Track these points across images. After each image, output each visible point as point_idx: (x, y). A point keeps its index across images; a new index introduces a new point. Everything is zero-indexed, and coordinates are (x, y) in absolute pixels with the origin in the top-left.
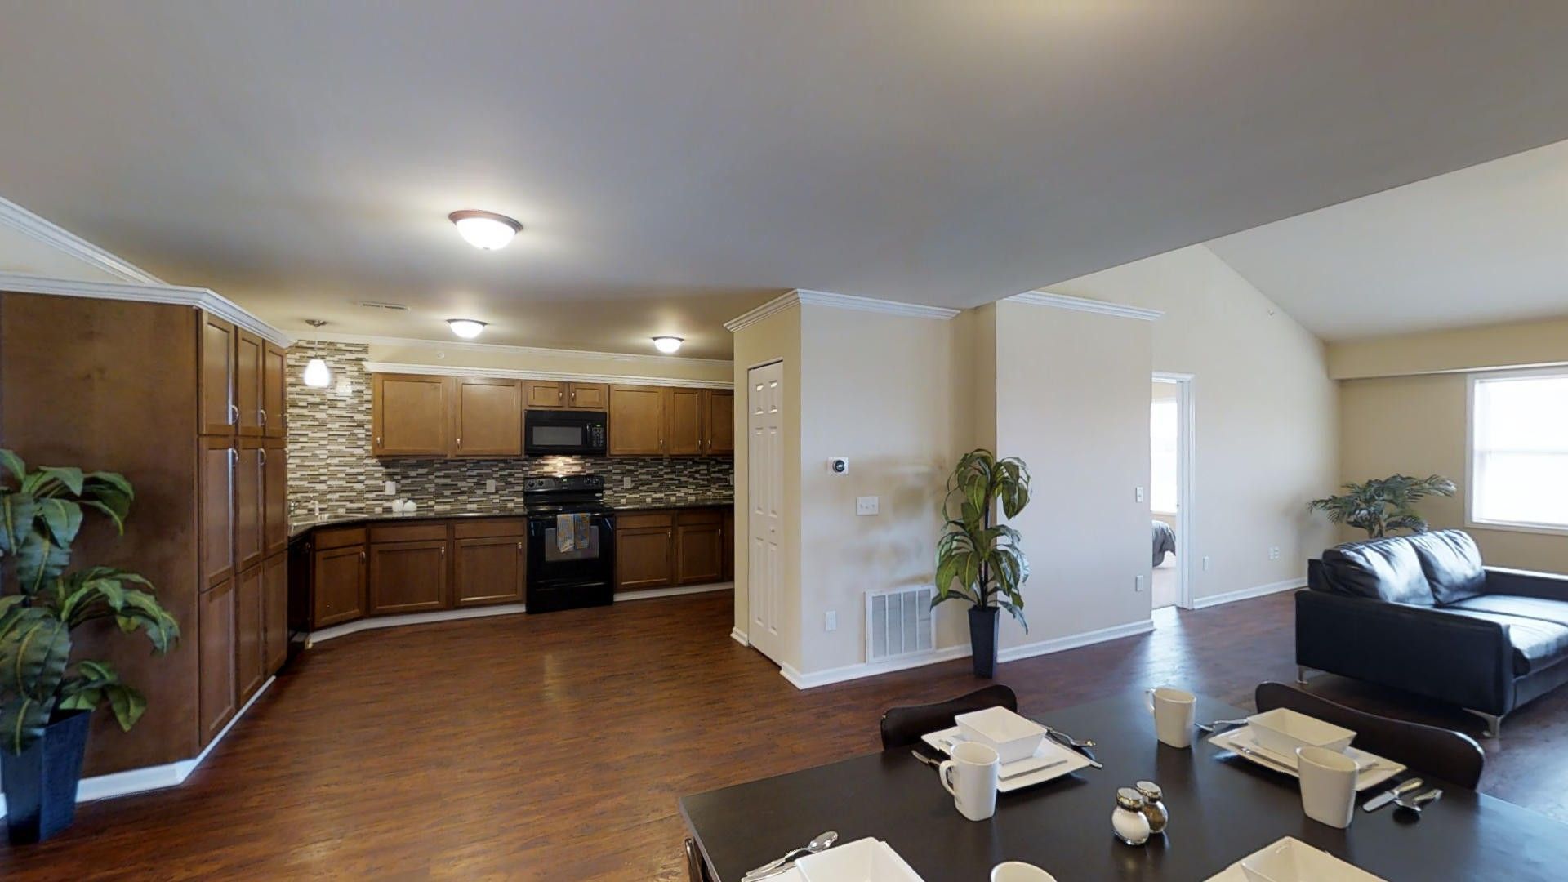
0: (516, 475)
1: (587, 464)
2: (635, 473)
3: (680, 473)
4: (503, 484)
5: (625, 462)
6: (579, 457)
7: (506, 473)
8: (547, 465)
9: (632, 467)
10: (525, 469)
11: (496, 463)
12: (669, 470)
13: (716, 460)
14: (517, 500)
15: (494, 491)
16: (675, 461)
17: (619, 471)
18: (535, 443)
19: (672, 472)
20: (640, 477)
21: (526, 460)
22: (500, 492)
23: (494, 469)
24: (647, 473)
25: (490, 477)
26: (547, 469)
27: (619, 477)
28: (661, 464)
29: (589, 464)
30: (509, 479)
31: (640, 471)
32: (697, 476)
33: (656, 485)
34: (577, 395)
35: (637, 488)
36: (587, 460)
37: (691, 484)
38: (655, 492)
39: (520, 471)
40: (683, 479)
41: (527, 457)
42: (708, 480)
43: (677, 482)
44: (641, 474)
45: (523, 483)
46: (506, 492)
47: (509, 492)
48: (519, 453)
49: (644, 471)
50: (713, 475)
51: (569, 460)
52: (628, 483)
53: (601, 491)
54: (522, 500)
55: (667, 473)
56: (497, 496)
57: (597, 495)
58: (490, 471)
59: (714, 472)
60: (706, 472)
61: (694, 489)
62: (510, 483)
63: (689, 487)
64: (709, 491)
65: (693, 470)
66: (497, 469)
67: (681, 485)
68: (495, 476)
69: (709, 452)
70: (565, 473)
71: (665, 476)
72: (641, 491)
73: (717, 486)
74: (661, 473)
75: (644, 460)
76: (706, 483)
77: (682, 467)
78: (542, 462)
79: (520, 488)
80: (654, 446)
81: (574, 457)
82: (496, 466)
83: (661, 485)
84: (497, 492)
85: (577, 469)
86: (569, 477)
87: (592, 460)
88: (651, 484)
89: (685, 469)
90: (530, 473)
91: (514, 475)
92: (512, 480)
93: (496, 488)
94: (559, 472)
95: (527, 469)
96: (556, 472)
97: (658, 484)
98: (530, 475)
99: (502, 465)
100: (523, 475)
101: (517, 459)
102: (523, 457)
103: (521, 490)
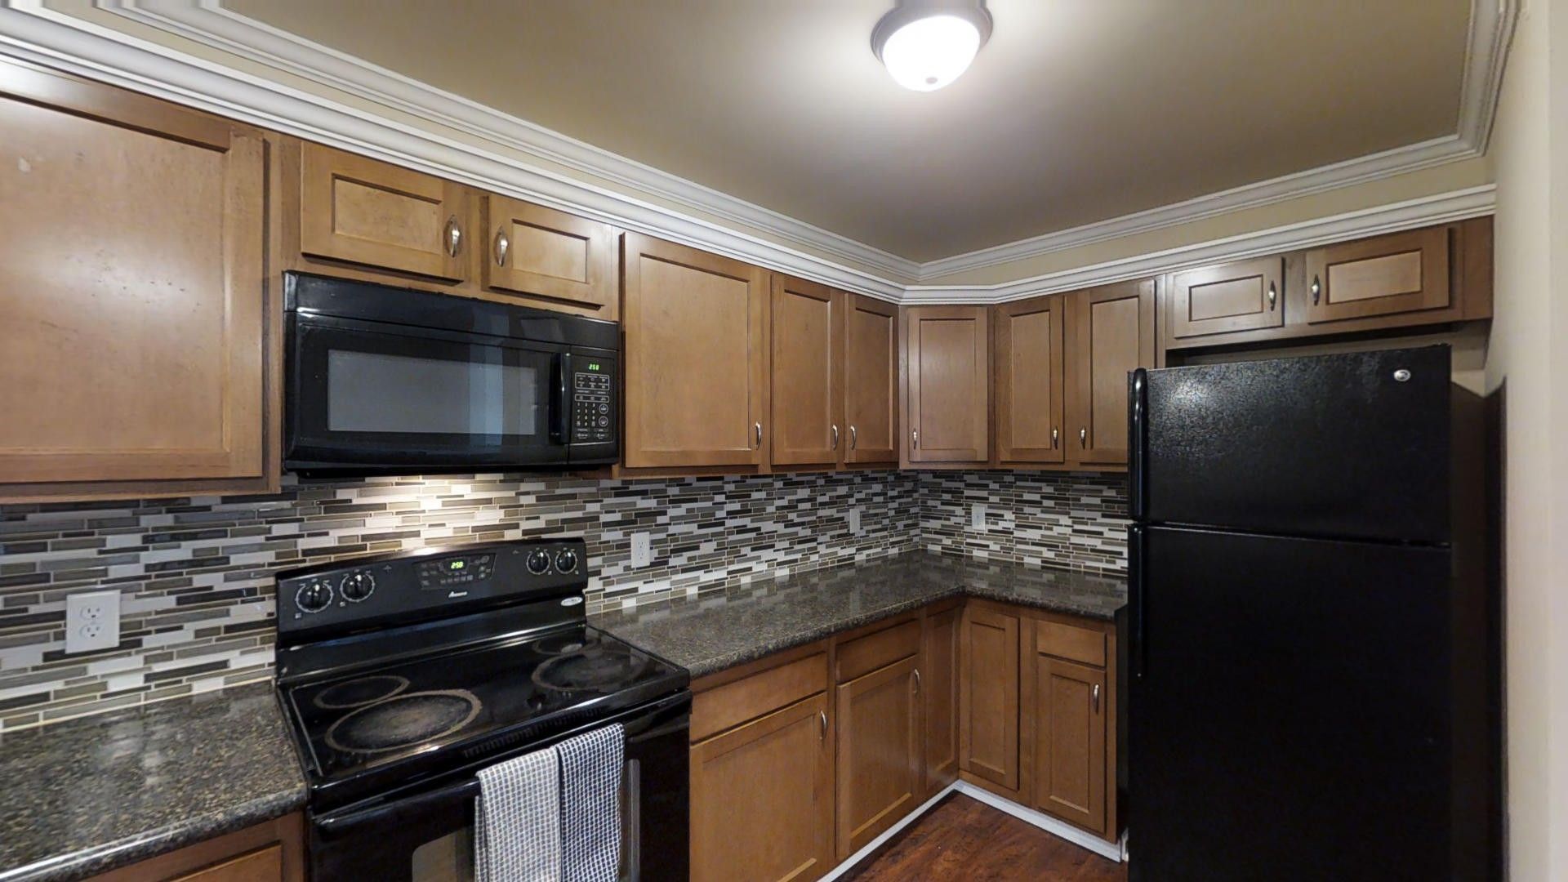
0: (235, 560)
1: (524, 500)
2: (661, 520)
3: (758, 512)
4: (170, 602)
5: (632, 488)
6: (500, 476)
7: (184, 551)
8: (382, 507)
9: (651, 503)
10: (278, 530)
11: (126, 513)
12: (737, 506)
13: (861, 474)
14: (237, 660)
15: (112, 637)
16: (749, 481)
17: (617, 517)
18: (334, 425)
19: (743, 512)
20: (672, 529)
21: (287, 495)
22: (148, 641)
23: (113, 541)
24: (686, 519)
25: (83, 578)
26: (376, 524)
27: (616, 535)
28: (719, 491)
29: (532, 499)
30: (200, 580)
31: (673, 512)
32: (792, 516)
33: (707, 548)
34: (515, 247)
35: (666, 563)
36: (524, 487)
37: (782, 536)
38: (705, 568)
39: (261, 539)
40: (767, 526)
41: (293, 480)
42: (812, 525)
43: (753, 535)
44: (676, 520)
45: (276, 588)
46: (186, 634)
47: (198, 633)
48: (255, 470)
49: (681, 510)
50: (821, 513)
51: (462, 487)
52: (642, 548)
54: (267, 657)
55: (732, 514)
56: (136, 661)
57: (568, 602)
58: (92, 553)
59: (823, 504)
60: (808, 506)
61: (788, 551)
62: (207, 596)
63: (778, 545)
64: (814, 550)
65: (784, 502)
66: (135, 540)
67: (763, 542)
68: (115, 571)
69: (851, 457)
71: (730, 523)
72: (675, 570)
73: (826, 538)
74: (720, 514)
75: (680, 483)
76: (807, 532)
77: (762, 495)
78: (357, 502)
79: (260, 610)
80: (739, 446)
81: (479, 477)
82: (130, 526)
83: (721, 548)
84: (130, 641)
85: (493, 516)
86: (469, 553)
87: (540, 486)
88: (697, 548)
89: (770, 499)
90: (304, 544)
91: (227, 560)
92: (216, 581)
93: (122, 627)
94: (427, 533)
95: (291, 529)
96: (417, 534)
97: (713, 545)
98: (306, 553)
99: (168, 520)
100: (269, 556)
101: (243, 491)
102: (276, 483)
103: (262, 617)
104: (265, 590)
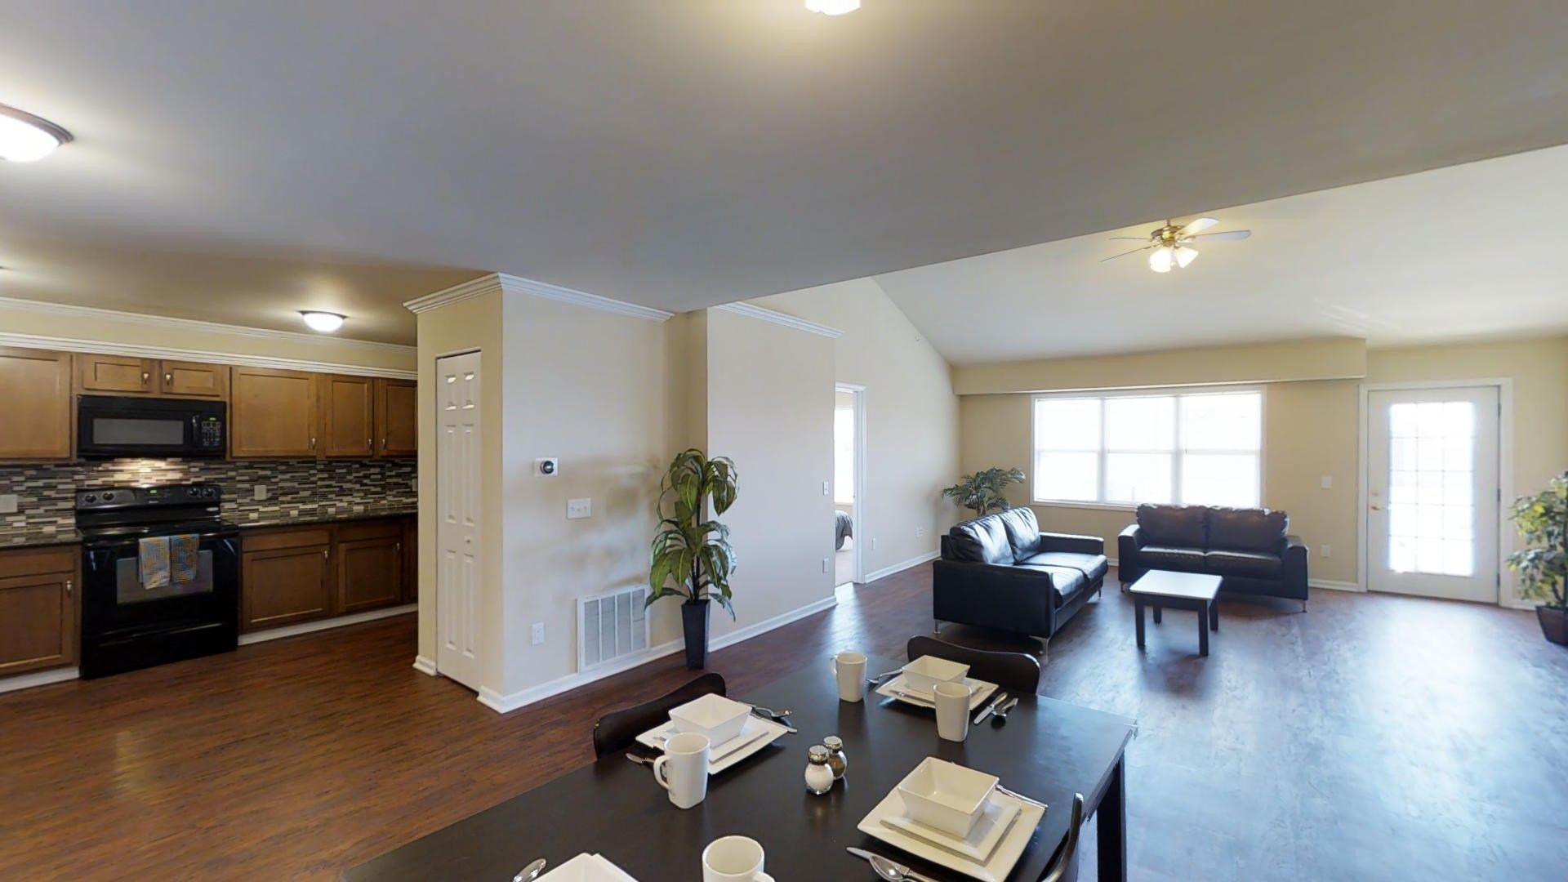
0: (60, 487)
1: (192, 470)
2: (273, 480)
3: (342, 478)
4: (35, 499)
5: (255, 466)
6: (180, 459)
7: (40, 483)
8: (121, 471)
9: (268, 473)
10: (77, 477)
11: (19, 470)
12: (326, 475)
13: (393, 462)
14: (61, 521)
15: (15, 510)
16: (334, 464)
17: (247, 478)
18: (96, 442)
19: (330, 478)
20: (280, 485)
21: (80, 465)
22: (27, 512)
23: (15, 479)
24: (293, 479)
26: (118, 477)
27: (247, 486)
28: (314, 468)
29: (197, 469)
30: (46, 493)
31: (281, 477)
32: (365, 481)
33: (307, 493)
34: (174, 378)
35: (277, 499)
36: (192, 464)
37: (358, 491)
38: (304, 503)
39: (69, 480)
40: (346, 486)
41: (83, 460)
42: (381, 486)
43: (337, 489)
44: (282, 480)
45: (75, 498)
46: (41, 511)
47: (46, 511)
48: (67, 455)
49: (288, 476)
50: (388, 480)
51: (161, 464)
52: (261, 492)
53: (217, 504)
54: (72, 521)
55: (323, 479)
56: (23, 518)
57: (211, 509)
58: (7, 482)
59: (391, 477)
60: (379, 476)
61: (362, 498)
62: (50, 498)
63: (355, 495)
64: (384, 498)
65: (361, 474)
66: (22, 479)
67: (342, 492)
68: (16, 488)
69: (384, 453)
70: (155, 482)
71: (319, 483)
72: (283, 502)
73: (394, 492)
74: (312, 479)
75: (286, 464)
76: (379, 489)
77: (344, 471)
78: (111, 468)
79: (70, 505)
80: (303, 444)
81: (169, 460)
82: (21, 474)
83: (314, 494)
84: (20, 512)
85: (177, 476)
86: (160, 488)
87: (202, 464)
88: (297, 493)
89: (349, 473)
90: (87, 483)
91: (56, 487)
92: (52, 494)
93: (19, 506)
94: (142, 481)
95: (82, 477)
96: (138, 481)
97: (309, 492)
98: (88, 485)
99: (33, 472)
100: (73, 486)
101: (62, 464)
102: (75, 460)
103: (71, 507)
104: (72, 498)
